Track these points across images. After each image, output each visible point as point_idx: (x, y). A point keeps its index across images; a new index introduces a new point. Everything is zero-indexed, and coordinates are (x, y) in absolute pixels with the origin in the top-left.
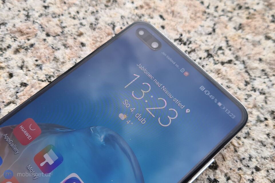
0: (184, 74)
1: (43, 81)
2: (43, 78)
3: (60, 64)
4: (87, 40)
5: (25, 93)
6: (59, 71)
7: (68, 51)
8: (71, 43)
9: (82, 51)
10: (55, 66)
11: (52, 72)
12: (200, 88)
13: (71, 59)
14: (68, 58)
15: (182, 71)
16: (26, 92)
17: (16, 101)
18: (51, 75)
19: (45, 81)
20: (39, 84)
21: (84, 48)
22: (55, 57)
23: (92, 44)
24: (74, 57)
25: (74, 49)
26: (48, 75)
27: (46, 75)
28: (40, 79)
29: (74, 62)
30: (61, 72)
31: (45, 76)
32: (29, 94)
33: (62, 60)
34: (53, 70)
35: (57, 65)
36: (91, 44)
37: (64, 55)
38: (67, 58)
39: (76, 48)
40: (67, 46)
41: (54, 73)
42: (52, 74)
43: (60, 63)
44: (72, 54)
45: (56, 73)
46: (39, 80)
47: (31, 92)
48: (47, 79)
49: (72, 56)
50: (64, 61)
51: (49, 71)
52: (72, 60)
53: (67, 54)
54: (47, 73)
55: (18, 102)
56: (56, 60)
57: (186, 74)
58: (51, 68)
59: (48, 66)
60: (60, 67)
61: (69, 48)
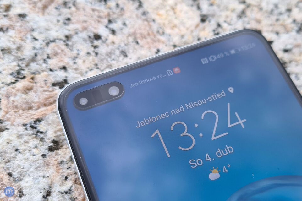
0: (176, 73)
1: (14, 83)
2: (11, 79)
3: (17, 53)
4: (23, 8)
5: (6, 110)
6: (24, 59)
7: (11, 33)
8: (7, 24)
9: (28, 22)
10: (12, 58)
11: (16, 66)
12: (203, 63)
13: (24, 38)
14: (20, 40)
15: (171, 73)
16: (7, 108)
17: (4, 127)
18: (19, 70)
19: (16, 81)
20: (13, 88)
21: (28, 18)
22: (2, 48)
23: (33, 9)
24: (26, 34)
25: (17, 26)
26: (14, 73)
27: (11, 75)
28: (9, 82)
29: (32, 39)
30: (27, 59)
31: (11, 77)
32: (13, 107)
33: (14, 47)
34: (15, 63)
35: (13, 55)
36: (31, 9)
37: (12, 39)
38: (18, 40)
39: (19, 24)
40: (5, 29)
41: (19, 66)
42: (18, 68)
43: (15, 51)
44: (21, 32)
45: (22, 63)
46: (9, 85)
47: (13, 104)
48: (18, 77)
49: (22, 34)
50: (19, 46)
51: (10, 67)
52: (27, 38)
53: (13, 36)
54: (10, 72)
55: (8, 125)
56: (7, 51)
57: (177, 71)
58: (10, 63)
59: (4, 64)
60: (19, 55)
61: (9, 30)
